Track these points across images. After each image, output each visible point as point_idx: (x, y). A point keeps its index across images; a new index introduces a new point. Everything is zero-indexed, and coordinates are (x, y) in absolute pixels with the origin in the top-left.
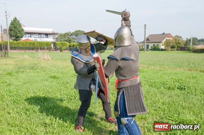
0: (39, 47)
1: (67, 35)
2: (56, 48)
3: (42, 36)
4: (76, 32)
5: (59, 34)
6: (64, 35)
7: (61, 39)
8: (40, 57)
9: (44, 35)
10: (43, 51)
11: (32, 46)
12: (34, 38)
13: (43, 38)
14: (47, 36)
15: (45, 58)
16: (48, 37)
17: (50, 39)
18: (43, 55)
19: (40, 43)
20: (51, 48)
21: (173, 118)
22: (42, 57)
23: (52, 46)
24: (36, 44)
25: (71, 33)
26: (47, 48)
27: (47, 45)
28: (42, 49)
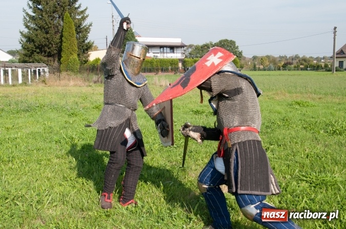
0: (160, 67)
1: (206, 47)
2: (186, 69)
3: (165, 51)
4: (221, 42)
5: (193, 47)
6: (202, 47)
7: (197, 54)
8: (155, 82)
9: (168, 49)
10: (166, 74)
11: (149, 66)
12: (154, 53)
13: (167, 53)
14: (172, 50)
16: (173, 52)
17: (177, 55)
18: (159, 80)
19: (162, 61)
20: (178, 68)
21: (308, 179)
23: (180, 65)
24: (155, 63)
25: (213, 44)
26: (171, 69)
27: (171, 64)
28: (164, 70)
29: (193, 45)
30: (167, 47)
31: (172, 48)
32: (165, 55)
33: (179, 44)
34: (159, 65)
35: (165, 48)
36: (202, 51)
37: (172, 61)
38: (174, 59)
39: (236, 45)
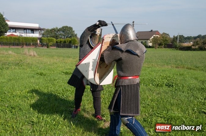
0: (24, 42)
1: (53, 31)
2: (43, 44)
3: (28, 32)
4: (63, 27)
5: (45, 30)
6: (51, 30)
7: (47, 35)
8: (26, 53)
9: (30, 31)
10: (29, 47)
11: (17, 42)
12: (20, 33)
15: (30, 54)
16: (33, 33)
17: (36, 35)
18: (29, 51)
19: (26, 39)
20: (37, 44)
21: (162, 115)
22: (27, 53)
23: (39, 41)
24: (21, 40)
25: (58, 28)
26: (33, 44)
27: (33, 41)
28: (28, 45)
29: (45, 29)
30: (29, 29)
31: (33, 30)
32: (28, 35)
33: (37, 28)
34: (24, 41)
35: (28, 30)
36: (51, 33)
37: (33, 39)
38: (34, 37)
39: (73, 30)
